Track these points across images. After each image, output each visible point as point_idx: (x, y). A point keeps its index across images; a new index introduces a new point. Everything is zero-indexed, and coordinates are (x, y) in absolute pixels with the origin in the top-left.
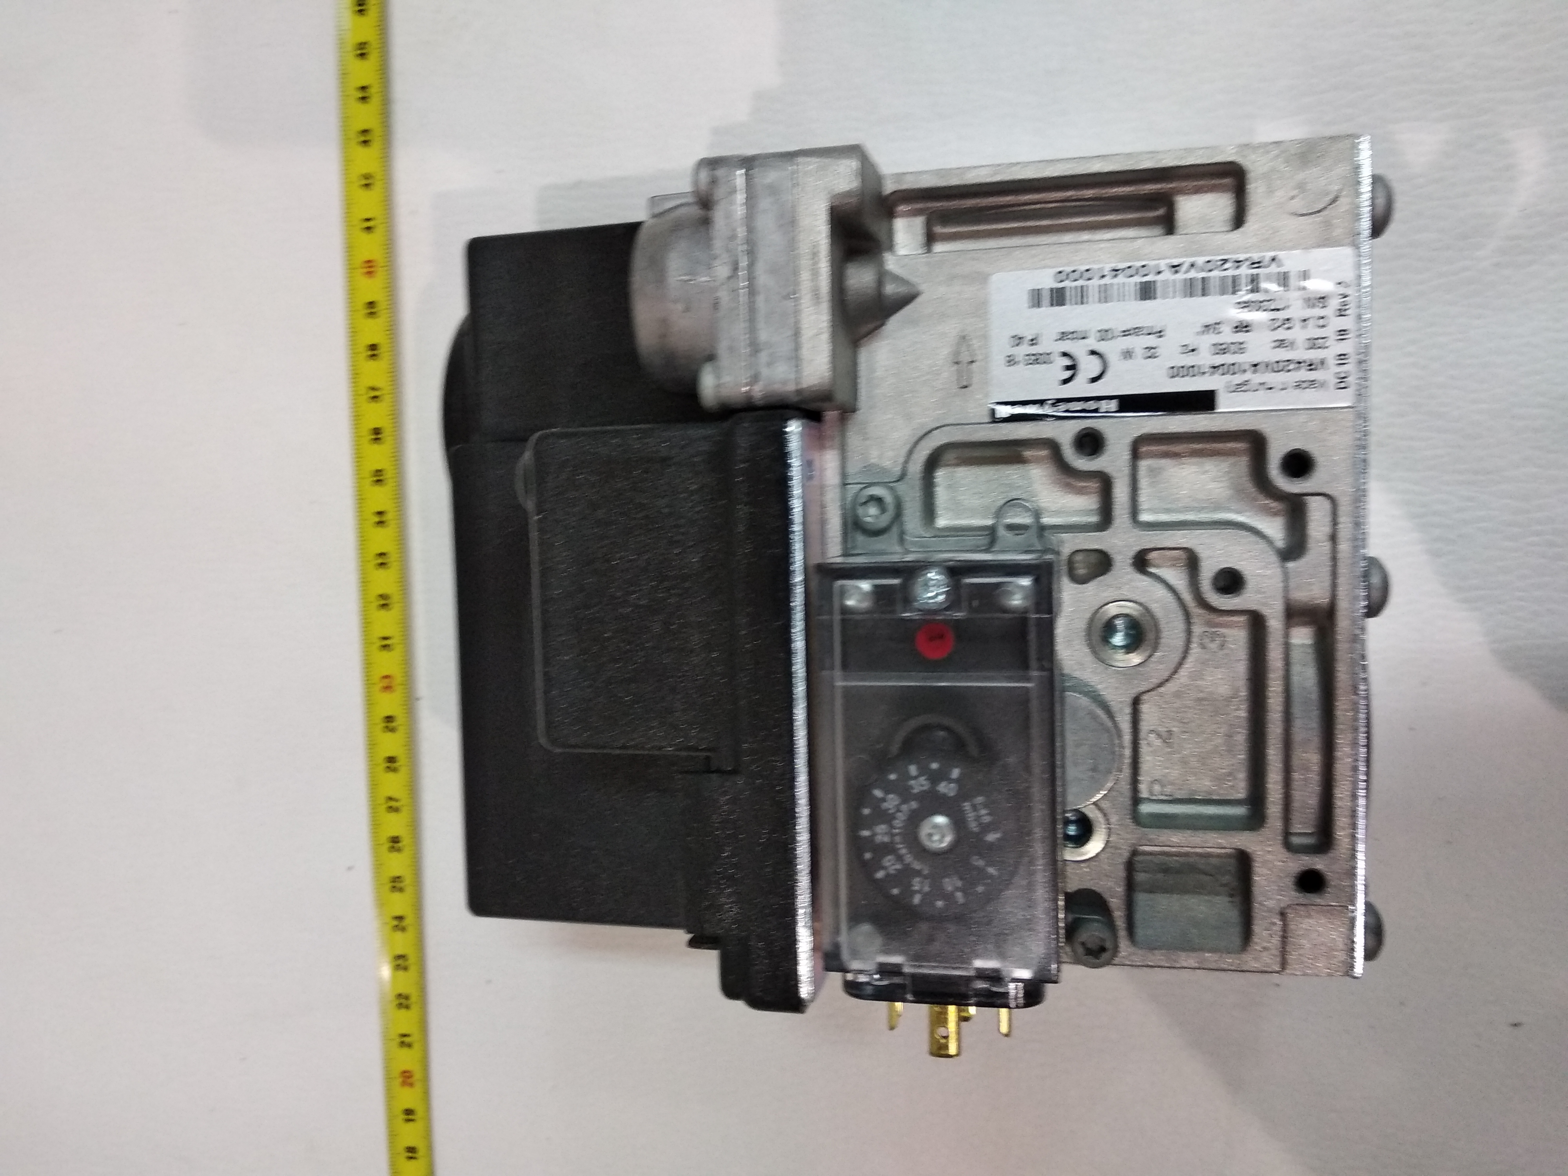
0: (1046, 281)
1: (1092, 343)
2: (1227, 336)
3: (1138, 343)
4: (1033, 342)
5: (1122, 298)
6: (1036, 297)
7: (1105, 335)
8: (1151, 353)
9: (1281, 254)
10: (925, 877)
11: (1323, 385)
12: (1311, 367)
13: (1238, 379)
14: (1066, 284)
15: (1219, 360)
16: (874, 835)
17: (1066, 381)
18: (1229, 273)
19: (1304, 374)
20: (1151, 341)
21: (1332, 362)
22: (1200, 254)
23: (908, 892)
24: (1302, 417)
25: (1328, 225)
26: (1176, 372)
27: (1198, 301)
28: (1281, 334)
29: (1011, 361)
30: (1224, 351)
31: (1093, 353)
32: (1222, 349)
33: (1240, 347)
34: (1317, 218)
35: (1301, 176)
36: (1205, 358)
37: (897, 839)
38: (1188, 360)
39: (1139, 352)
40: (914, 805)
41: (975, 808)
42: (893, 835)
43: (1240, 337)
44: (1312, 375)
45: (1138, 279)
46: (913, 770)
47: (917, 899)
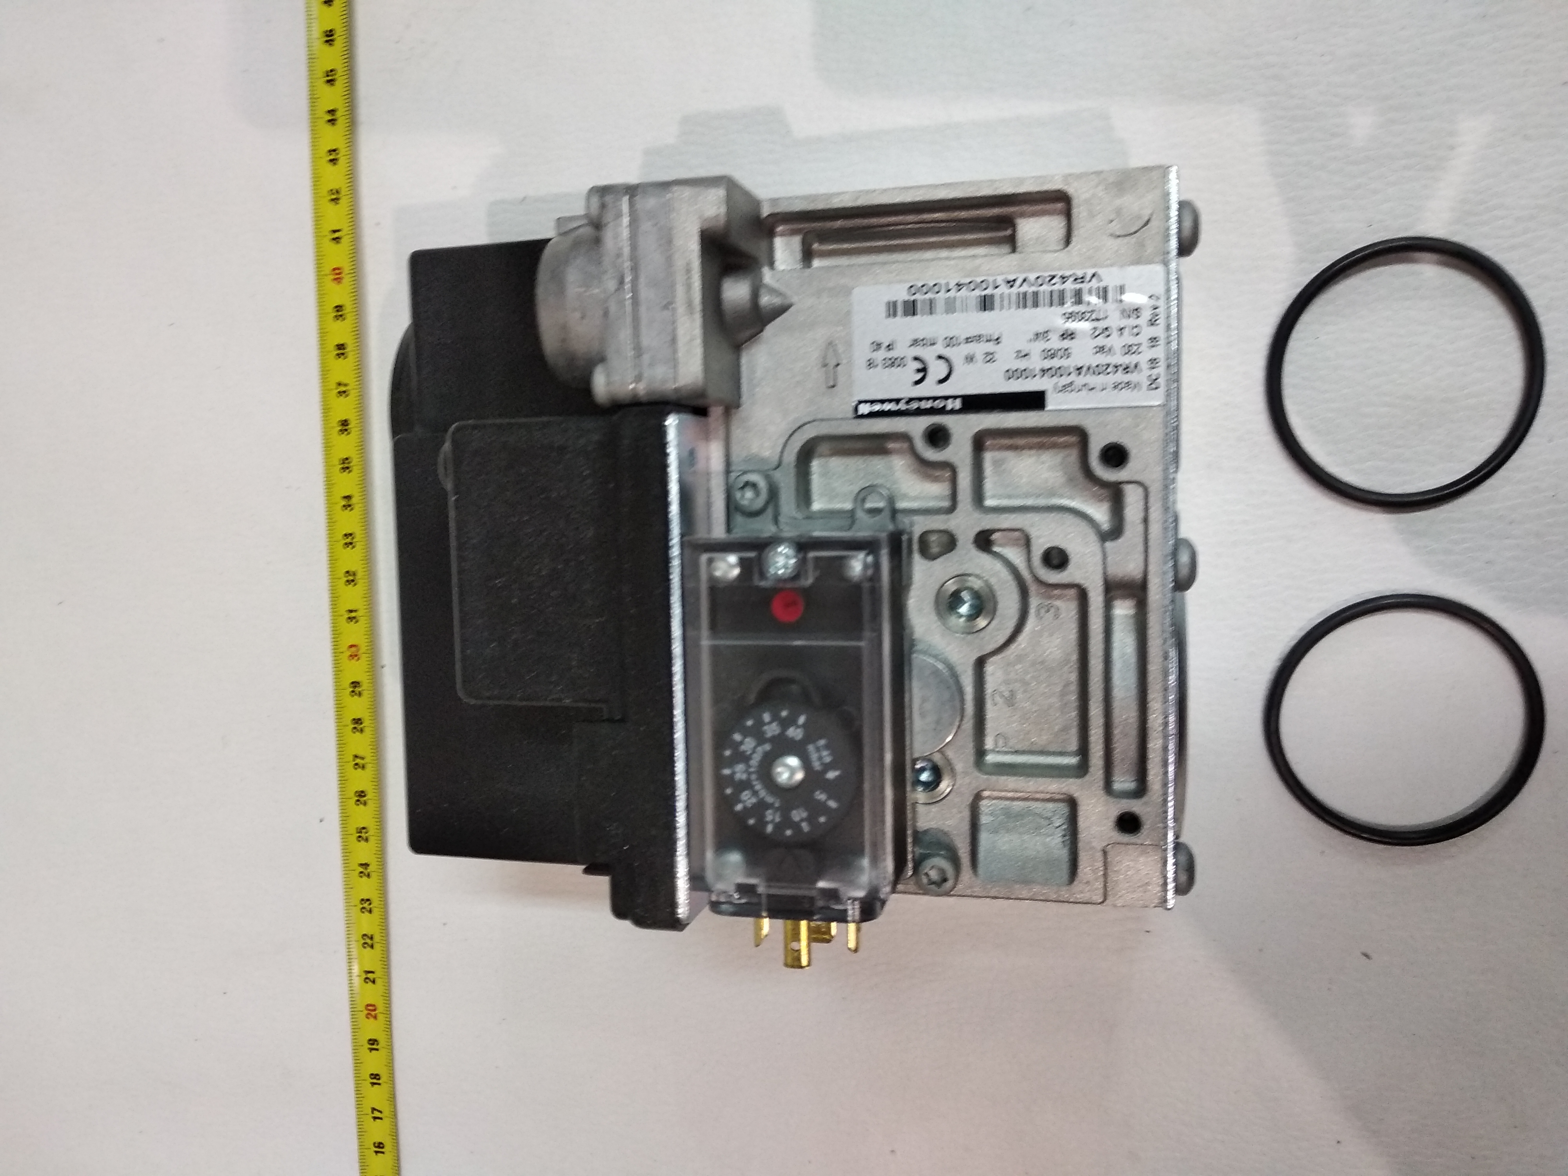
0: (901, 294)
1: (940, 349)
2: (1055, 343)
3: (978, 350)
4: (889, 347)
5: (965, 309)
6: (892, 309)
7: (950, 342)
8: (990, 357)
9: (1101, 271)
10: (777, 809)
11: (1137, 386)
12: (1126, 369)
13: (1065, 380)
14: (918, 297)
15: (1047, 364)
16: (734, 773)
17: (918, 382)
18: (1056, 287)
19: (1120, 377)
20: (990, 347)
21: (1144, 365)
22: (1031, 270)
23: (762, 823)
24: (1118, 414)
25: (1141, 245)
26: (1012, 374)
27: (1029, 312)
28: (1101, 341)
29: (871, 364)
30: (1053, 356)
31: (940, 357)
32: (1051, 354)
33: (1067, 354)
34: (1133, 240)
35: (1118, 202)
36: (1036, 363)
37: (754, 777)
38: (1022, 364)
39: (979, 357)
40: (767, 747)
41: (818, 749)
42: (750, 774)
43: (1066, 344)
44: (1127, 378)
45: (978, 293)
46: (767, 717)
47: (770, 828)
